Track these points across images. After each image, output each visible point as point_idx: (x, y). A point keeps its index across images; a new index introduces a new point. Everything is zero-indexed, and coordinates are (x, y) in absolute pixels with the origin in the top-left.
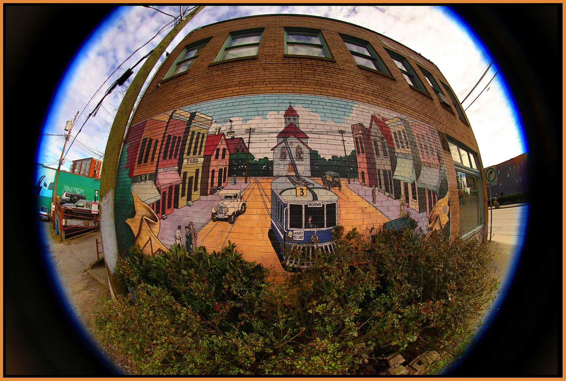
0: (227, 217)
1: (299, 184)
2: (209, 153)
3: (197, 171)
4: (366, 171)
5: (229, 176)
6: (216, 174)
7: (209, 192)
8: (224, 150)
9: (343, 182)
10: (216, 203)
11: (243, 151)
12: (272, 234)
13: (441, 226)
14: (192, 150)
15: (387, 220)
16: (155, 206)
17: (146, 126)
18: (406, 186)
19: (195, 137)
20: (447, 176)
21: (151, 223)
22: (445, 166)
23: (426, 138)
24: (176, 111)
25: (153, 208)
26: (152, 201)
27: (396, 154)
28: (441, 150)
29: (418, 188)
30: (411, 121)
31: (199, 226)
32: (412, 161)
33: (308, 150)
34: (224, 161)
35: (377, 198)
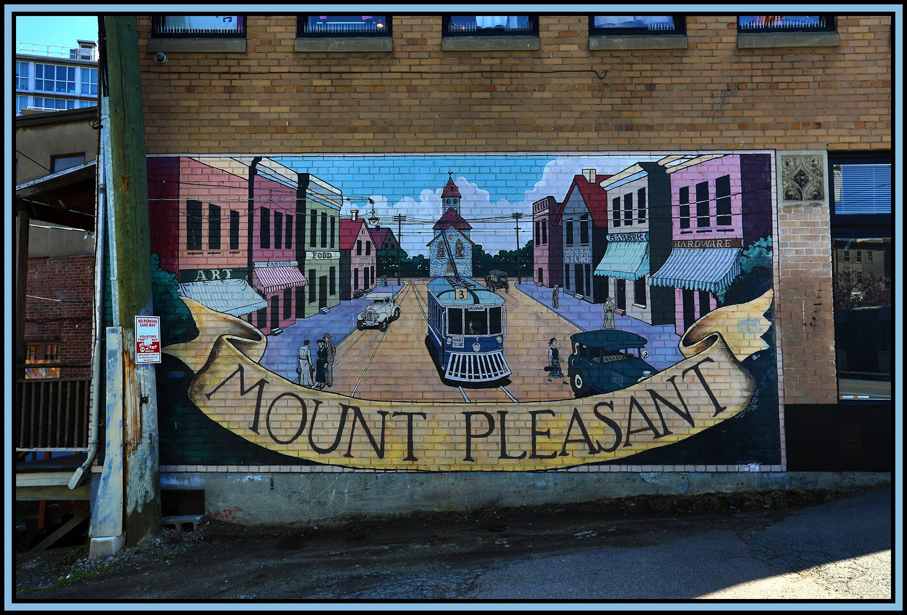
0: (378, 324)
1: (459, 286)
2: (347, 247)
3: (332, 270)
4: (545, 268)
5: (377, 276)
6: (361, 275)
7: (352, 296)
8: (368, 243)
9: (512, 282)
10: (363, 309)
11: (393, 246)
12: (430, 342)
13: (732, 356)
14: (318, 240)
15: (578, 331)
16: (255, 317)
17: (183, 171)
18: (621, 284)
19: (319, 219)
20: (775, 259)
21: (245, 343)
22: (775, 238)
23: (712, 190)
24: (260, 159)
25: (250, 321)
26: (248, 310)
27: (608, 238)
28: (774, 203)
29: (652, 287)
30: (678, 162)
31: (338, 339)
32: (644, 244)
33: (470, 245)
34: (369, 257)
35: (561, 302)
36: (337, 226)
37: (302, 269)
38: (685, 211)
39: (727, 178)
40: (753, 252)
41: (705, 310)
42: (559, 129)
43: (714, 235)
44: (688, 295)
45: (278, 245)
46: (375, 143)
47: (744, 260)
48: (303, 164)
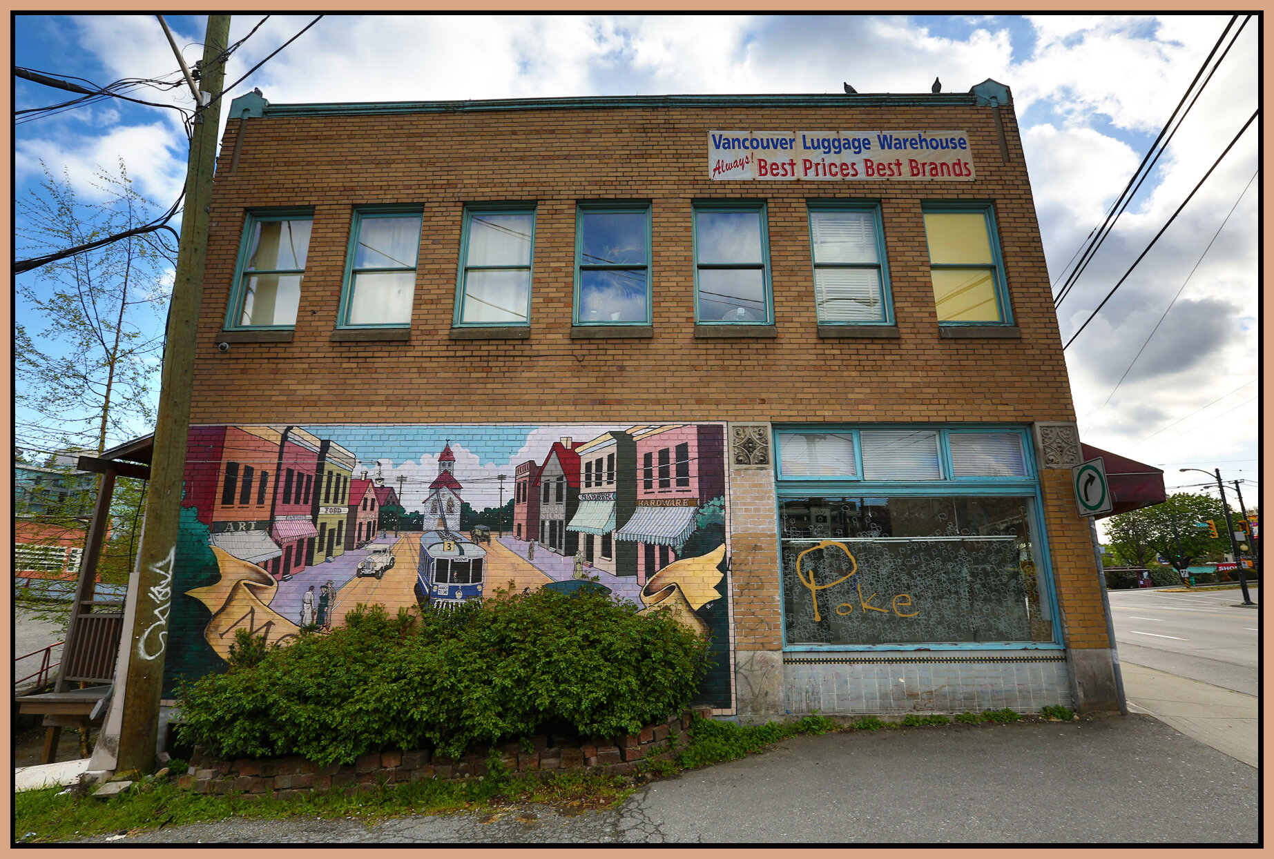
0: (374, 572)
1: (447, 539)
2: (354, 503)
3: (340, 523)
4: (524, 523)
6: (364, 528)
7: (355, 547)
8: (373, 500)
9: (494, 536)
10: (363, 558)
11: (394, 503)
12: (418, 589)
13: (688, 605)
14: (332, 496)
15: (550, 581)
16: (270, 565)
17: (227, 438)
18: (590, 539)
19: (334, 479)
20: (727, 517)
21: (259, 588)
22: (727, 497)
23: (673, 455)
24: (292, 428)
25: (265, 568)
26: (264, 559)
27: (580, 497)
28: (726, 467)
29: (617, 541)
30: (643, 431)
31: (340, 584)
32: (612, 503)
33: (459, 503)
34: (373, 513)
35: (535, 554)
36: (348, 485)
37: (314, 521)
38: (648, 474)
39: (685, 446)
40: (707, 511)
41: (664, 562)
42: (543, 403)
43: (674, 495)
44: (649, 548)
45: (297, 502)
46: (387, 415)
47: (699, 517)
48: (325, 432)
